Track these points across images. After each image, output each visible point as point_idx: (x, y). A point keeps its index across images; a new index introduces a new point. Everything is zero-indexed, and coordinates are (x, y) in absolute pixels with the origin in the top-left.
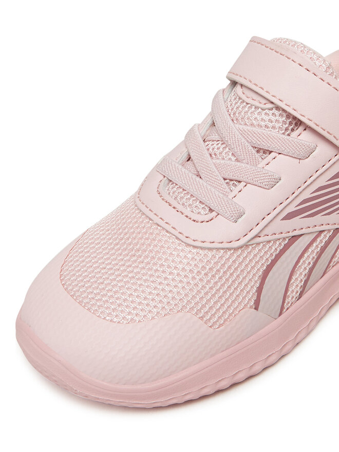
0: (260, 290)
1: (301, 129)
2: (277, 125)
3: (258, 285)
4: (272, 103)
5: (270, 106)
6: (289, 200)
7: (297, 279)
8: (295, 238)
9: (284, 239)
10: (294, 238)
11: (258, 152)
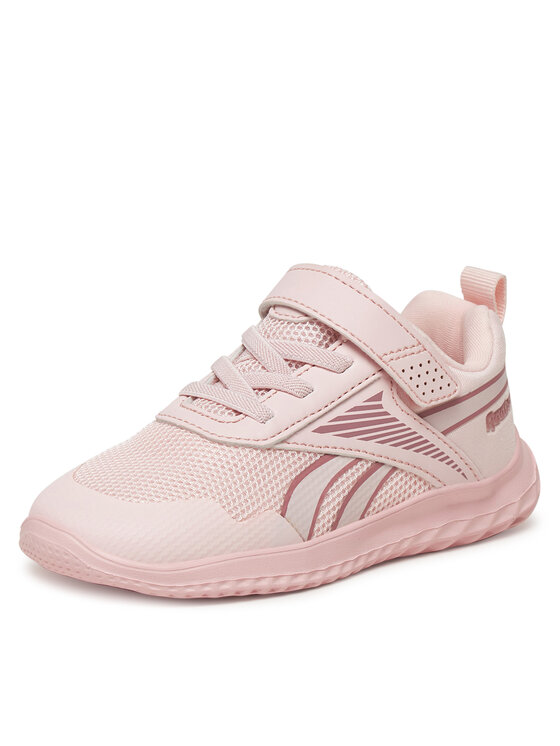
0: (287, 498)
1: (336, 343)
2: (310, 339)
3: (285, 492)
4: (306, 315)
5: (305, 318)
6: (321, 413)
7: (328, 504)
8: (329, 456)
9: (315, 454)
10: (327, 457)
11: (290, 365)
